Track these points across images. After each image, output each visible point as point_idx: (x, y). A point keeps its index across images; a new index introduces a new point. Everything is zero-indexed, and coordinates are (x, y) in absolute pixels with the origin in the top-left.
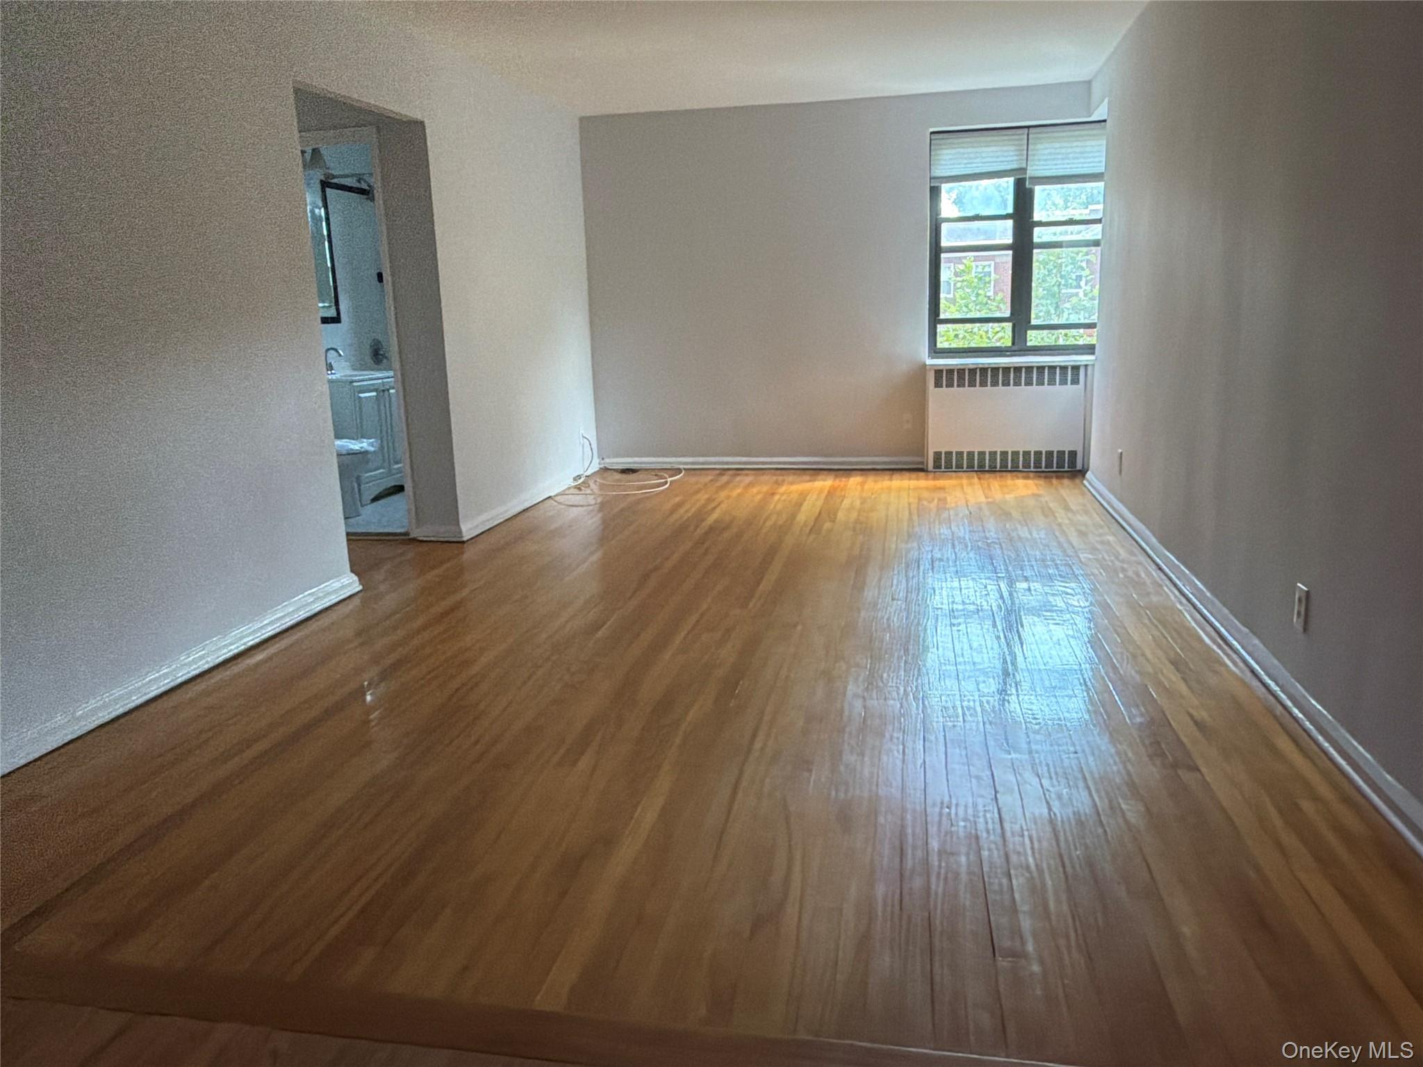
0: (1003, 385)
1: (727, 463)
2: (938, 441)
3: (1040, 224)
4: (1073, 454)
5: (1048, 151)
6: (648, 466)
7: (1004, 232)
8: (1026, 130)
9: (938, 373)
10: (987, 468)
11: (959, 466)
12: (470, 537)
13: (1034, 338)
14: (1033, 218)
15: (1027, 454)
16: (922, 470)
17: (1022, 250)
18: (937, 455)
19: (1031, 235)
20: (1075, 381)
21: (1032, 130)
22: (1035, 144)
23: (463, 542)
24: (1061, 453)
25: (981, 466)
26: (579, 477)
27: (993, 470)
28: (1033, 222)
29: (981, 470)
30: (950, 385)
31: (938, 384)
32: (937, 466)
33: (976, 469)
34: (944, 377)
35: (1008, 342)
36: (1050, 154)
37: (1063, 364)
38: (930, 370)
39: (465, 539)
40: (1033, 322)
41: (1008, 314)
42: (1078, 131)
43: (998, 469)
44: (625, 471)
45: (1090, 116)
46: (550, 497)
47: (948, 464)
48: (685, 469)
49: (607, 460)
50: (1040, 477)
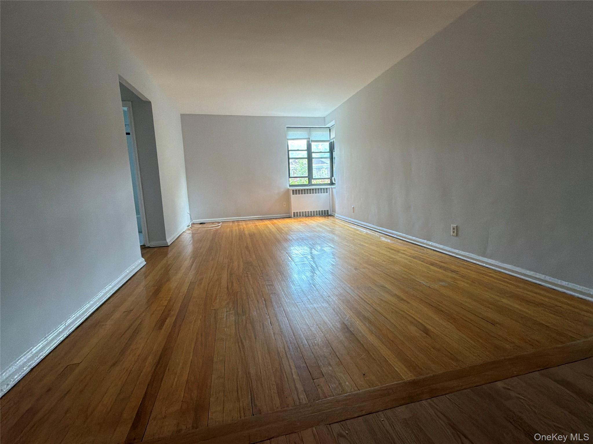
0: (310, 194)
1: (234, 219)
2: (295, 209)
3: (314, 152)
4: (328, 211)
5: (315, 134)
6: (208, 222)
7: (305, 154)
8: (309, 128)
9: (293, 191)
10: (307, 216)
11: (300, 216)
12: (170, 244)
13: (314, 182)
14: (311, 151)
15: (317, 211)
16: (290, 217)
17: (310, 159)
18: (294, 213)
19: (312, 155)
20: (327, 192)
21: (311, 128)
22: (311, 132)
23: (168, 246)
24: (325, 211)
25: (306, 215)
26: (189, 226)
27: (308, 216)
28: (312, 152)
29: (306, 216)
30: (296, 194)
31: (293, 194)
32: (294, 216)
33: (304, 216)
34: (295, 192)
35: (307, 183)
36: (316, 135)
37: (324, 188)
38: (291, 190)
39: (169, 245)
40: (314, 178)
41: (307, 176)
42: (322, 129)
43: (310, 216)
44: (201, 224)
45: (325, 126)
46: (184, 232)
47: (297, 215)
48: (221, 222)
49: (193, 221)
50: (323, 217)
